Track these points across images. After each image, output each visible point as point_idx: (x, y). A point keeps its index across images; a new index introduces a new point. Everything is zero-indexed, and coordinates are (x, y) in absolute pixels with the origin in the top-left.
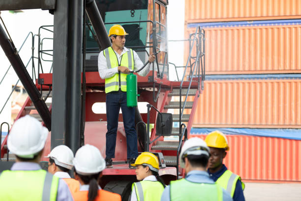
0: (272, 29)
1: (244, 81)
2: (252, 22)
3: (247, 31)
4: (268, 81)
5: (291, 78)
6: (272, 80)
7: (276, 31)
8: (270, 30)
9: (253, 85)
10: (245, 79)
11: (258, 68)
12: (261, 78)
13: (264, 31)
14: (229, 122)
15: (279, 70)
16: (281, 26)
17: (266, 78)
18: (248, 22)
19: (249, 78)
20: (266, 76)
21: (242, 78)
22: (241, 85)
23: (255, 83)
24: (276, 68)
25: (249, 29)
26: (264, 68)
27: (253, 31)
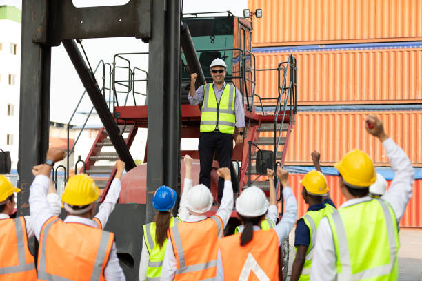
0: (347, 53)
1: (314, 113)
2: (324, 46)
3: (318, 56)
4: (342, 112)
5: (369, 109)
6: (347, 112)
7: (351, 56)
8: (345, 56)
9: (325, 118)
10: (316, 110)
11: (331, 99)
12: (335, 110)
13: (338, 56)
14: (298, 160)
15: (354, 101)
16: (357, 51)
17: (340, 110)
18: (320, 47)
19: (321, 110)
20: (340, 107)
21: (312, 110)
22: (312, 117)
23: (327, 115)
24: (351, 98)
25: (321, 54)
26: (338, 99)
27: (325, 56)
